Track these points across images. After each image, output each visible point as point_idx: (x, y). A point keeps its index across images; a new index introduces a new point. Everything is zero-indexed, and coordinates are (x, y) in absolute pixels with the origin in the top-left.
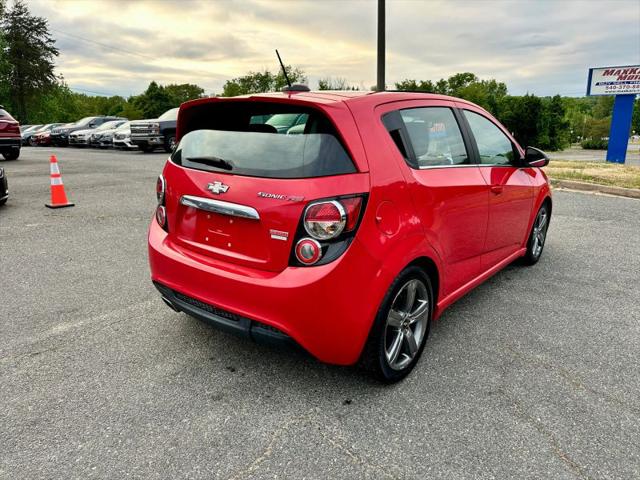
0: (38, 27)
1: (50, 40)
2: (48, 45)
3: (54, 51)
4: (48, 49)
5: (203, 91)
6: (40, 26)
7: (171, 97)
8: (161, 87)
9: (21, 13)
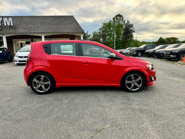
0: (131, 26)
1: (133, 29)
2: (133, 30)
3: (134, 31)
4: (133, 31)
5: (178, 39)
6: (132, 26)
7: (166, 41)
8: (163, 39)
9: (128, 23)
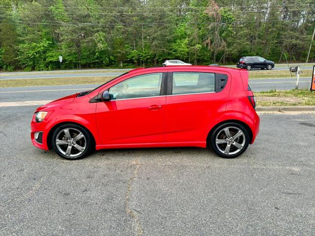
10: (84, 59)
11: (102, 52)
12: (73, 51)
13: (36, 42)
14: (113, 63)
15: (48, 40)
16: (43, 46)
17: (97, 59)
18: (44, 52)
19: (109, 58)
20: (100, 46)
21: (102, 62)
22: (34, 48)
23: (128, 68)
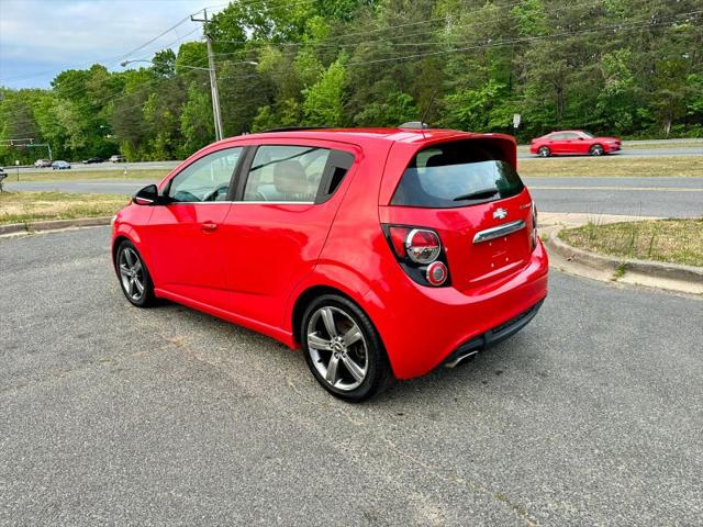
10: (571, 118)
11: (617, 99)
12: (546, 102)
13: (475, 88)
14: (644, 125)
15: (500, 81)
16: (488, 95)
17: (602, 116)
18: (488, 108)
19: (634, 114)
20: (612, 84)
21: (612, 123)
22: (468, 102)
23: (686, 137)
